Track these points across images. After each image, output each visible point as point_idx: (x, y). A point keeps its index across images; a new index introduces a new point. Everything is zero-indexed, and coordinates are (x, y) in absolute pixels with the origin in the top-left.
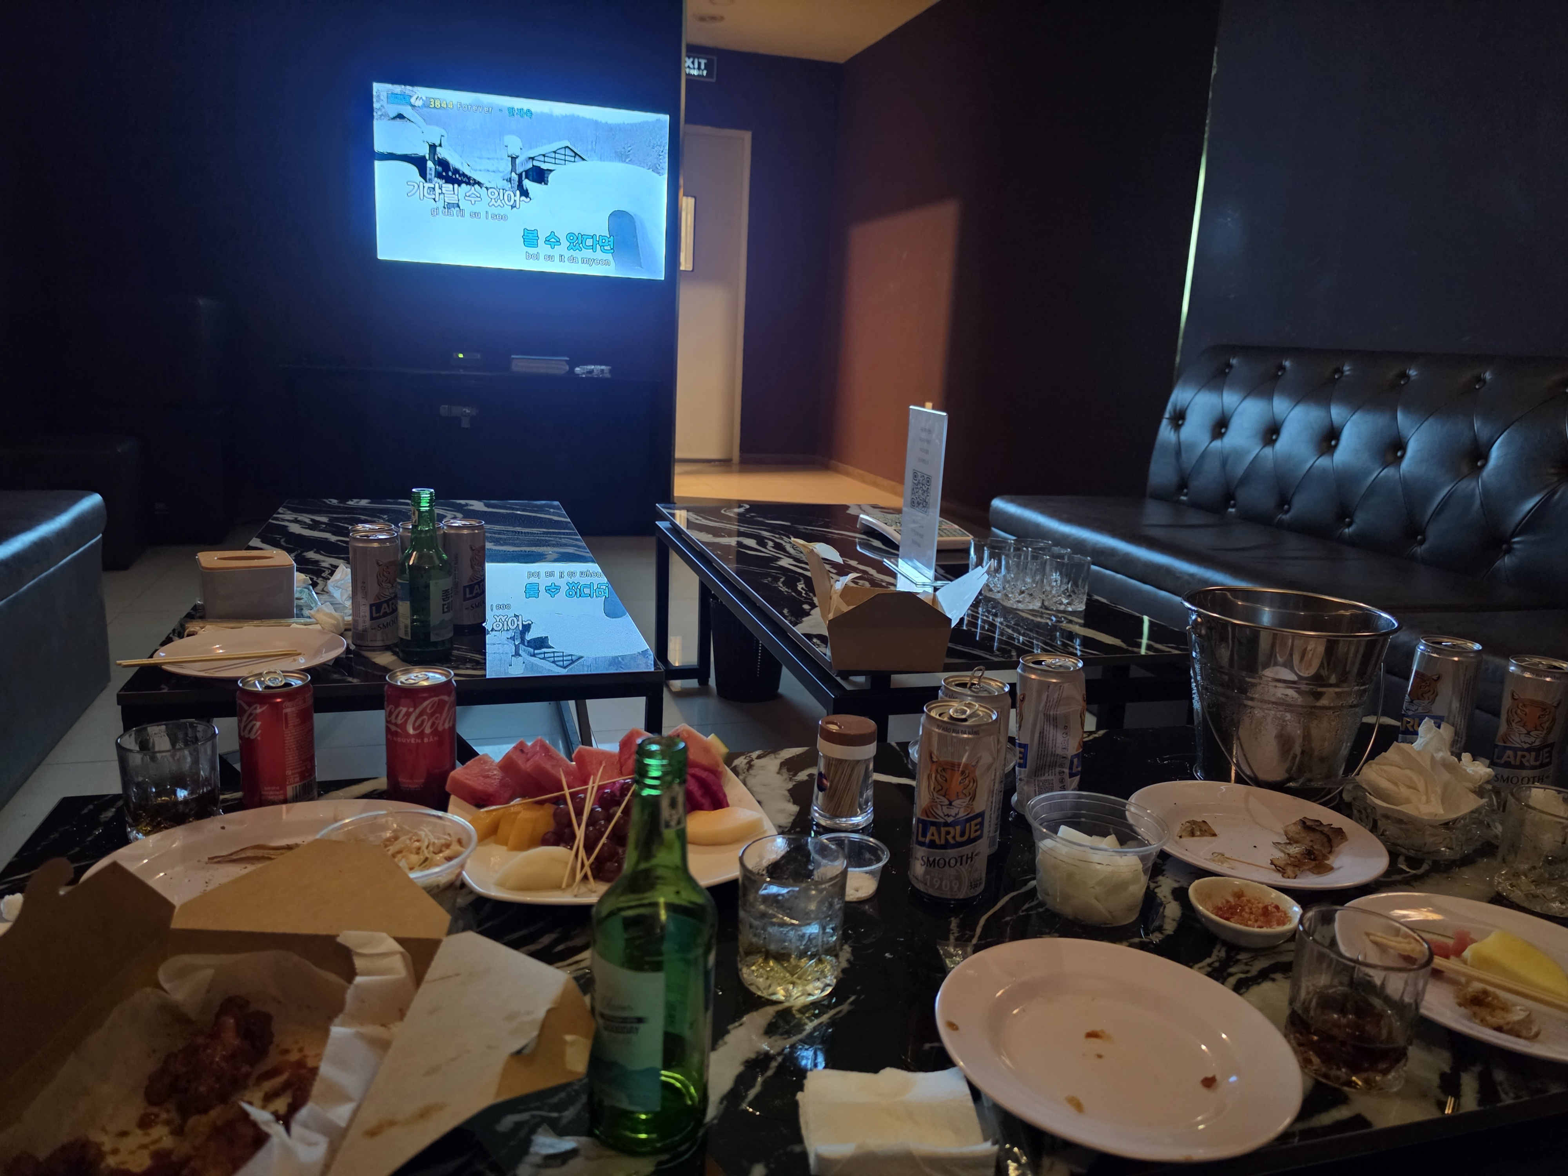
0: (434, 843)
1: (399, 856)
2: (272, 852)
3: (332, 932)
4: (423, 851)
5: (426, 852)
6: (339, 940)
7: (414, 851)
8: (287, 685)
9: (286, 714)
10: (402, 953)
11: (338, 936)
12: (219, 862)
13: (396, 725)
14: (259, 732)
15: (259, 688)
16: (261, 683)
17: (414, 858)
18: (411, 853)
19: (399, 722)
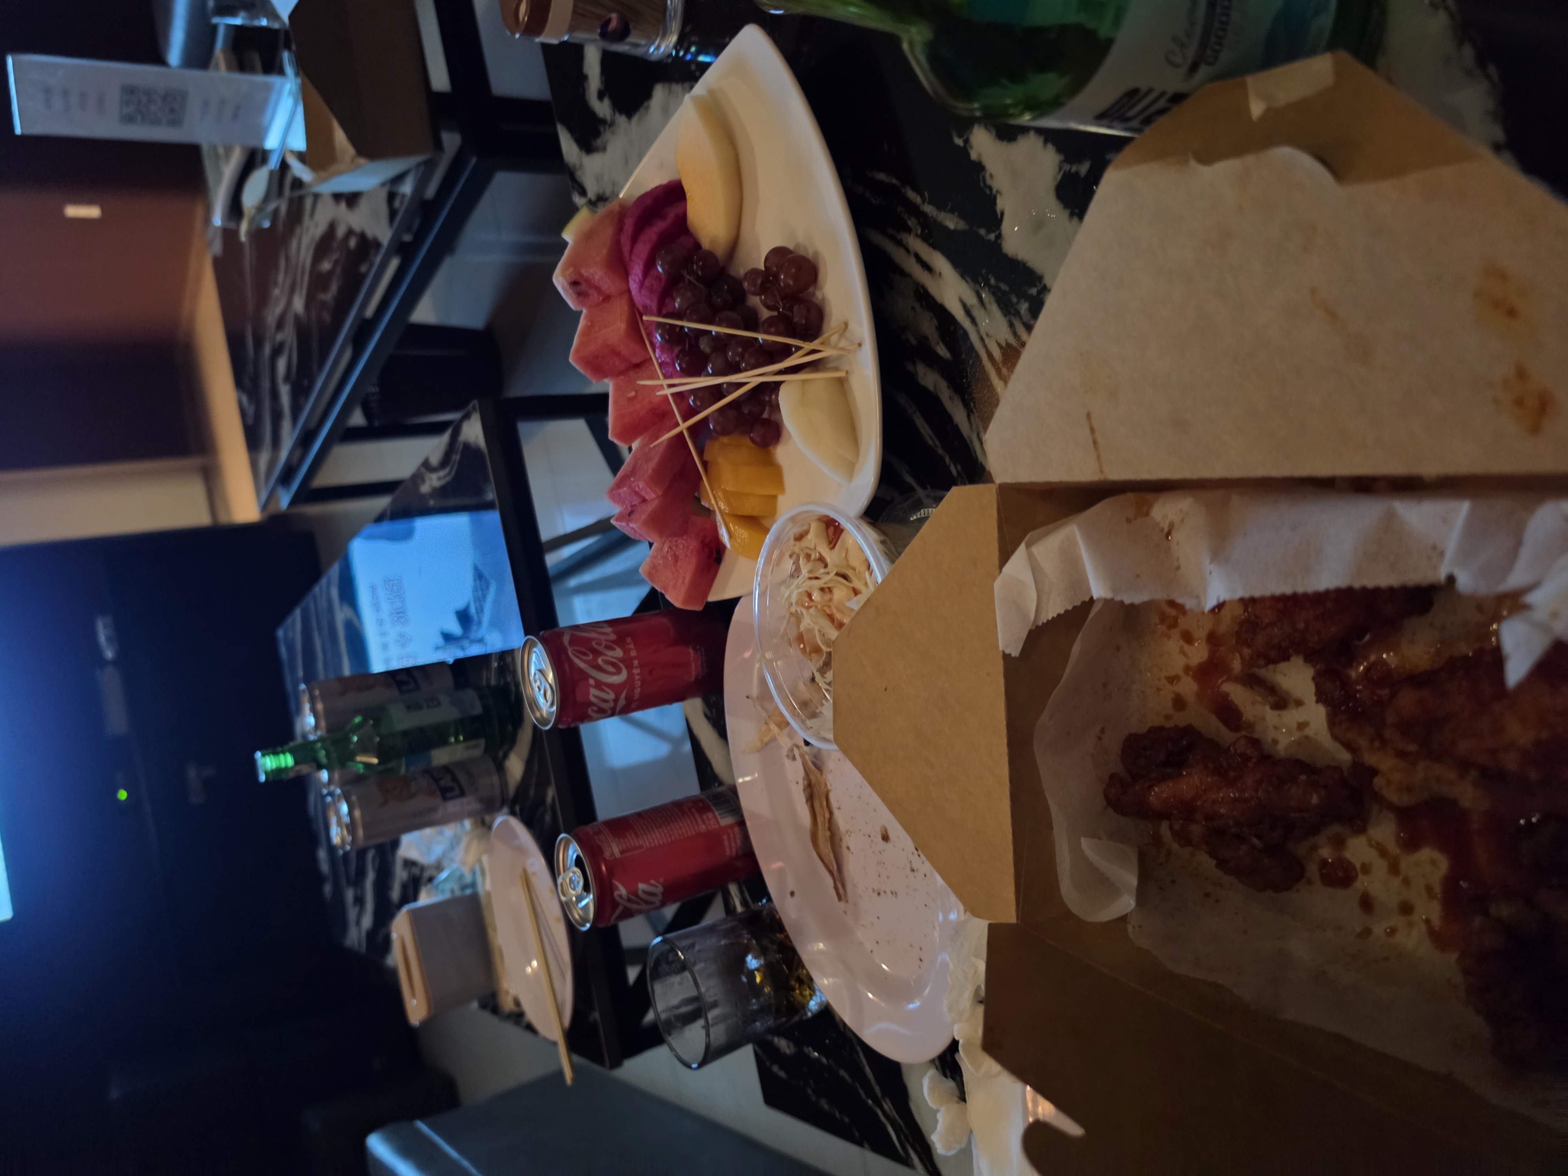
0: (810, 572)
1: (838, 616)
2: (820, 819)
3: (998, 668)
4: (825, 583)
5: (826, 578)
6: (1015, 652)
7: (827, 597)
8: (579, 862)
9: (622, 853)
10: (1028, 546)
11: (1006, 657)
12: (844, 886)
13: (616, 701)
14: (652, 882)
15: (589, 900)
16: (580, 899)
17: (840, 593)
18: (831, 600)
19: (611, 696)
